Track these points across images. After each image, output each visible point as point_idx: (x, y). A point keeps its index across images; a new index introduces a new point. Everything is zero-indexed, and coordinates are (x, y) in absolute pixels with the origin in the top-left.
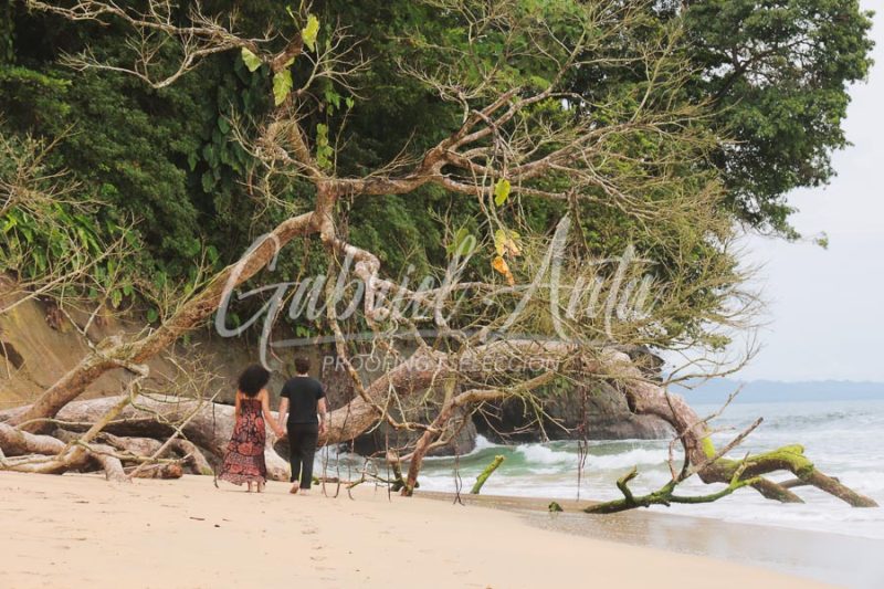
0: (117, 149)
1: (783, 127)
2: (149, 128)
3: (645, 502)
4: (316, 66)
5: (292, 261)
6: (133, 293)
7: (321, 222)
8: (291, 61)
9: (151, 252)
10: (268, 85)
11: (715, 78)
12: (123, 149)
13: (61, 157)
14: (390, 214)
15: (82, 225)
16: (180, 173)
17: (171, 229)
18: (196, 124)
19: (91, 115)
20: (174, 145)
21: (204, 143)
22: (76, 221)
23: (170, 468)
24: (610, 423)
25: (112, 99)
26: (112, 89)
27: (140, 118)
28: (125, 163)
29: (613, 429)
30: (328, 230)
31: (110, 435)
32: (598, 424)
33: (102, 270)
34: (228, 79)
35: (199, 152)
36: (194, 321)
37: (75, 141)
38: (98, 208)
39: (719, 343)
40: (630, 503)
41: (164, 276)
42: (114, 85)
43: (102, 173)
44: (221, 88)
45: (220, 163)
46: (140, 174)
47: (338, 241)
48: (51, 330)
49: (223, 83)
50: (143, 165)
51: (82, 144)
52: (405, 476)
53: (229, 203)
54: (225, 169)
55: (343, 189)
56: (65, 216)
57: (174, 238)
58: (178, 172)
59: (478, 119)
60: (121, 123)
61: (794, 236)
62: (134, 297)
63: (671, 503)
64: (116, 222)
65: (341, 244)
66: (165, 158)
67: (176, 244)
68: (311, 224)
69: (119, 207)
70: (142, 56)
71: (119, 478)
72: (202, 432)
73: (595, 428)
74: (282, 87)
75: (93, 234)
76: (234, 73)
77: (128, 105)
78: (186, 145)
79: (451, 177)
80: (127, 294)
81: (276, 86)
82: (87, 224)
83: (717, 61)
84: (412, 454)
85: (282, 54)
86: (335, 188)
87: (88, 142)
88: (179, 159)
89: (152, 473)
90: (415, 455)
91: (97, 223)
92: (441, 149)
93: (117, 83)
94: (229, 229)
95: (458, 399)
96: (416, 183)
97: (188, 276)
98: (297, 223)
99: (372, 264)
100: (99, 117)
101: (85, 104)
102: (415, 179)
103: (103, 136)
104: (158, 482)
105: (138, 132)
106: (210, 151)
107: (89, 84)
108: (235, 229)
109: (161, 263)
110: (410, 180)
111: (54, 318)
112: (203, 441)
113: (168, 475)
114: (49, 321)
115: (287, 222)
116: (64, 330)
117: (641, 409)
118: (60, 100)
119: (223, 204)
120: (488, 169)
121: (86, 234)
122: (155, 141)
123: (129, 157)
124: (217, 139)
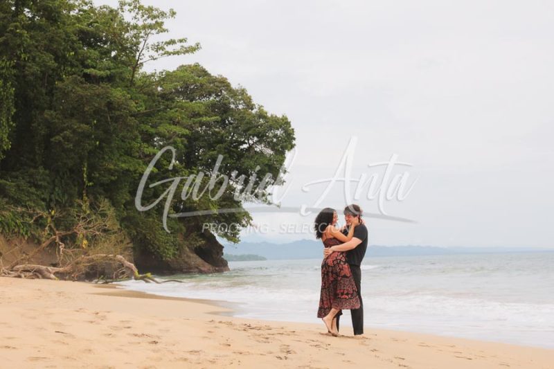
0: (27, 198)
2: (36, 192)
6: (31, 235)
12: (29, 198)
16: (43, 203)
18: (49, 190)
20: (43, 196)
21: (51, 194)
24: (191, 268)
27: (33, 190)
30: (57, 240)
31: (23, 272)
34: (58, 177)
35: (50, 197)
41: (39, 229)
50: (34, 202)
54: (57, 201)
60: (28, 192)
61: (269, 203)
71: (24, 279)
73: (185, 270)
77: (30, 187)
78: (46, 196)
88: (44, 200)
99: (63, 246)
100: (23, 190)
105: (33, 194)
106: (53, 196)
113: (32, 278)
122: (38, 196)
123: (30, 200)
124: (55, 193)
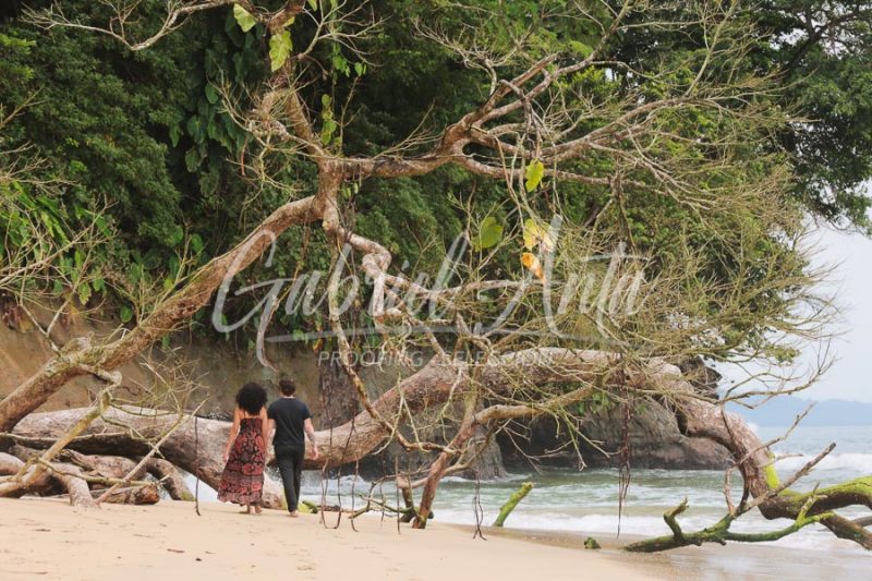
0: (89, 120)
1: (864, 104)
2: (125, 97)
3: (696, 540)
4: (320, 26)
5: (287, 252)
6: (104, 288)
7: (324, 208)
8: (291, 21)
9: (126, 240)
10: (264, 49)
11: (785, 45)
12: (94, 121)
13: (22, 129)
14: (404, 200)
15: (46, 208)
16: (160, 148)
17: (149, 214)
18: (179, 93)
19: (56, 81)
20: (153, 116)
21: (189, 114)
22: (38, 203)
23: (145, 491)
24: (656, 446)
25: (82, 63)
26: (83, 51)
27: (114, 85)
28: (96, 137)
29: (660, 454)
30: (331, 217)
31: (76, 453)
32: (642, 448)
33: (69, 261)
34: (218, 41)
35: (183, 125)
36: (175, 321)
37: (39, 111)
38: (64, 189)
39: (785, 355)
40: (679, 540)
41: (140, 268)
42: (85, 47)
43: (70, 148)
44: (209, 51)
45: (207, 138)
46: (113, 150)
47: (342, 231)
48: (8, 330)
49: (211, 46)
50: (118, 140)
51: (46, 115)
52: (417, 504)
53: (217, 185)
54: (213, 145)
55: (349, 169)
56: (26, 197)
57: (152, 224)
58: (158, 147)
59: (507, 91)
60: (93, 90)
62: (105, 292)
63: (727, 541)
64: (85, 205)
65: (346, 234)
66: (143, 131)
67: (155, 230)
68: (311, 211)
69: (88, 189)
70: (119, 13)
71: (85, 503)
72: (183, 450)
73: (639, 452)
74: (280, 52)
75: (59, 219)
76: (225, 35)
77: (101, 70)
78: (168, 116)
79: (475, 158)
80: (97, 289)
81: (273, 49)
82: (51, 208)
83: (788, 26)
84: (425, 480)
85: (281, 13)
86: (340, 169)
87: (54, 112)
88: (160, 132)
89: (123, 497)
90: (429, 481)
91: (63, 206)
92: (464, 125)
93: (88, 44)
94: (216, 216)
95: (480, 416)
96: (434, 164)
97: (168, 269)
98: (295, 209)
99: (382, 258)
100: (68, 83)
101: (51, 69)
102: (433, 159)
103: (71, 105)
104: (130, 507)
105: (112, 101)
106: (196, 124)
107: (57, 45)
108: (223, 214)
109: (137, 253)
110: (427, 160)
111: (12, 317)
112: (184, 461)
113: (144, 500)
114: (6, 320)
115: (284, 207)
116: (24, 331)
117: (694, 431)
118: (22, 63)
119: (210, 186)
120: (519, 149)
121: (50, 219)
122: (132, 111)
123: (101, 130)
124: (204, 110)
